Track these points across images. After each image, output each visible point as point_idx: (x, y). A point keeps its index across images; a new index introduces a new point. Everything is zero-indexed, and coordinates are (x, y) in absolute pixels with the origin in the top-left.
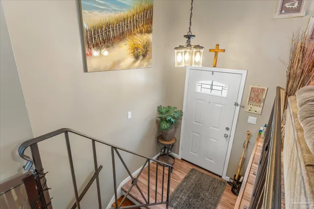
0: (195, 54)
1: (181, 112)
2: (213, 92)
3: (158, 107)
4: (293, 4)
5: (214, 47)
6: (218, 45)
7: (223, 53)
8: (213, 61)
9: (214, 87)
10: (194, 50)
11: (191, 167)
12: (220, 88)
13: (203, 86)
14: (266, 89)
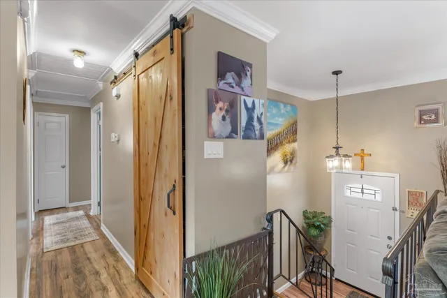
0: (345, 162)
1: (330, 217)
2: (365, 196)
3: (304, 212)
4: (430, 117)
5: (359, 152)
6: (363, 150)
7: (369, 157)
8: (360, 165)
9: (365, 191)
10: (344, 159)
11: (351, 290)
12: (373, 192)
13: (352, 189)
14: (425, 192)
